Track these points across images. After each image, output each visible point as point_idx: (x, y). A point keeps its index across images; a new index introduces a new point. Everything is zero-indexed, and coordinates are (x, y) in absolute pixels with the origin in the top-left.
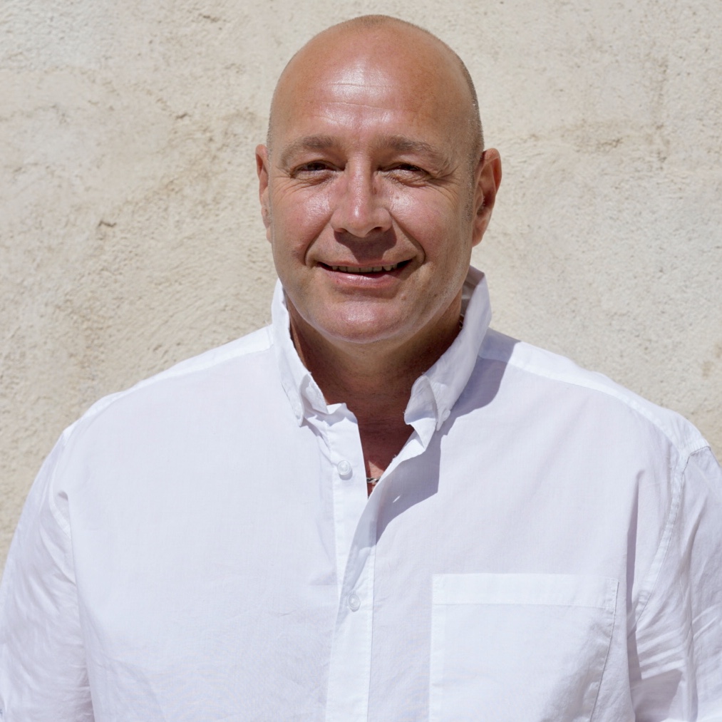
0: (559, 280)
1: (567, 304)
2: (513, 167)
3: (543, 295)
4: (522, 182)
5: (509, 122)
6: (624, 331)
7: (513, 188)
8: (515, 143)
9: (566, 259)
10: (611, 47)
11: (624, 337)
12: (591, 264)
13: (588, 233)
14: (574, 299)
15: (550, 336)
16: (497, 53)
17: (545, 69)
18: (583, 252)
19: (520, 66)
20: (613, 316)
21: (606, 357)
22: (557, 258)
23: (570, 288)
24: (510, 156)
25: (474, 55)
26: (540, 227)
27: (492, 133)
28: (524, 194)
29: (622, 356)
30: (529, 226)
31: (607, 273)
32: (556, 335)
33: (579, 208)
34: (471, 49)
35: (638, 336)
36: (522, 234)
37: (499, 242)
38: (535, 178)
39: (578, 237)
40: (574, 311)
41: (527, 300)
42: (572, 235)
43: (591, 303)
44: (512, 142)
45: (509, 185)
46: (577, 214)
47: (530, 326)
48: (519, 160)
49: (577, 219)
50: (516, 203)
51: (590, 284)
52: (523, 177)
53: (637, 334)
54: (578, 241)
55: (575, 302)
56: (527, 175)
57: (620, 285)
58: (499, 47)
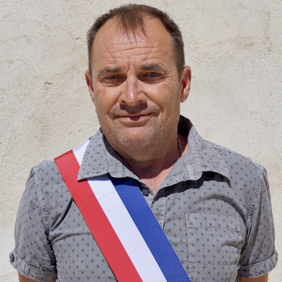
0: (231, 100)
1: (234, 109)
2: (212, 55)
3: (225, 106)
4: (215, 61)
5: (209, 38)
6: (257, 118)
7: (212, 63)
8: (212, 46)
9: (233, 91)
10: (248, 7)
11: (257, 121)
12: (243, 93)
13: (242, 81)
14: (237, 107)
15: (228, 122)
16: (203, 10)
17: (223, 16)
18: (240, 88)
19: (213, 15)
20: (252, 113)
21: (251, 129)
22: (230, 91)
23: (235, 102)
24: (210, 51)
25: (194, 11)
26: (223, 79)
27: (203, 42)
28: (216, 66)
29: (256, 129)
30: (218, 78)
31: (249, 96)
32: (230, 121)
33: (238, 71)
34: (193, 9)
35: (262, 120)
36: (216, 82)
37: (207, 85)
38: (220, 59)
39: (238, 82)
40: (237, 112)
41: (218, 108)
42: (236, 82)
43: (244, 108)
44: (211, 45)
45: (210, 62)
46: (237, 73)
47: (220, 118)
48: (214, 53)
49: (237, 75)
50: (213, 70)
51: (243, 101)
52: (216, 59)
53: (262, 119)
54: (238, 84)
55: (237, 108)
56: (217, 58)
57: (255, 101)
58: (204, 8)
